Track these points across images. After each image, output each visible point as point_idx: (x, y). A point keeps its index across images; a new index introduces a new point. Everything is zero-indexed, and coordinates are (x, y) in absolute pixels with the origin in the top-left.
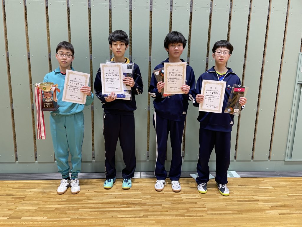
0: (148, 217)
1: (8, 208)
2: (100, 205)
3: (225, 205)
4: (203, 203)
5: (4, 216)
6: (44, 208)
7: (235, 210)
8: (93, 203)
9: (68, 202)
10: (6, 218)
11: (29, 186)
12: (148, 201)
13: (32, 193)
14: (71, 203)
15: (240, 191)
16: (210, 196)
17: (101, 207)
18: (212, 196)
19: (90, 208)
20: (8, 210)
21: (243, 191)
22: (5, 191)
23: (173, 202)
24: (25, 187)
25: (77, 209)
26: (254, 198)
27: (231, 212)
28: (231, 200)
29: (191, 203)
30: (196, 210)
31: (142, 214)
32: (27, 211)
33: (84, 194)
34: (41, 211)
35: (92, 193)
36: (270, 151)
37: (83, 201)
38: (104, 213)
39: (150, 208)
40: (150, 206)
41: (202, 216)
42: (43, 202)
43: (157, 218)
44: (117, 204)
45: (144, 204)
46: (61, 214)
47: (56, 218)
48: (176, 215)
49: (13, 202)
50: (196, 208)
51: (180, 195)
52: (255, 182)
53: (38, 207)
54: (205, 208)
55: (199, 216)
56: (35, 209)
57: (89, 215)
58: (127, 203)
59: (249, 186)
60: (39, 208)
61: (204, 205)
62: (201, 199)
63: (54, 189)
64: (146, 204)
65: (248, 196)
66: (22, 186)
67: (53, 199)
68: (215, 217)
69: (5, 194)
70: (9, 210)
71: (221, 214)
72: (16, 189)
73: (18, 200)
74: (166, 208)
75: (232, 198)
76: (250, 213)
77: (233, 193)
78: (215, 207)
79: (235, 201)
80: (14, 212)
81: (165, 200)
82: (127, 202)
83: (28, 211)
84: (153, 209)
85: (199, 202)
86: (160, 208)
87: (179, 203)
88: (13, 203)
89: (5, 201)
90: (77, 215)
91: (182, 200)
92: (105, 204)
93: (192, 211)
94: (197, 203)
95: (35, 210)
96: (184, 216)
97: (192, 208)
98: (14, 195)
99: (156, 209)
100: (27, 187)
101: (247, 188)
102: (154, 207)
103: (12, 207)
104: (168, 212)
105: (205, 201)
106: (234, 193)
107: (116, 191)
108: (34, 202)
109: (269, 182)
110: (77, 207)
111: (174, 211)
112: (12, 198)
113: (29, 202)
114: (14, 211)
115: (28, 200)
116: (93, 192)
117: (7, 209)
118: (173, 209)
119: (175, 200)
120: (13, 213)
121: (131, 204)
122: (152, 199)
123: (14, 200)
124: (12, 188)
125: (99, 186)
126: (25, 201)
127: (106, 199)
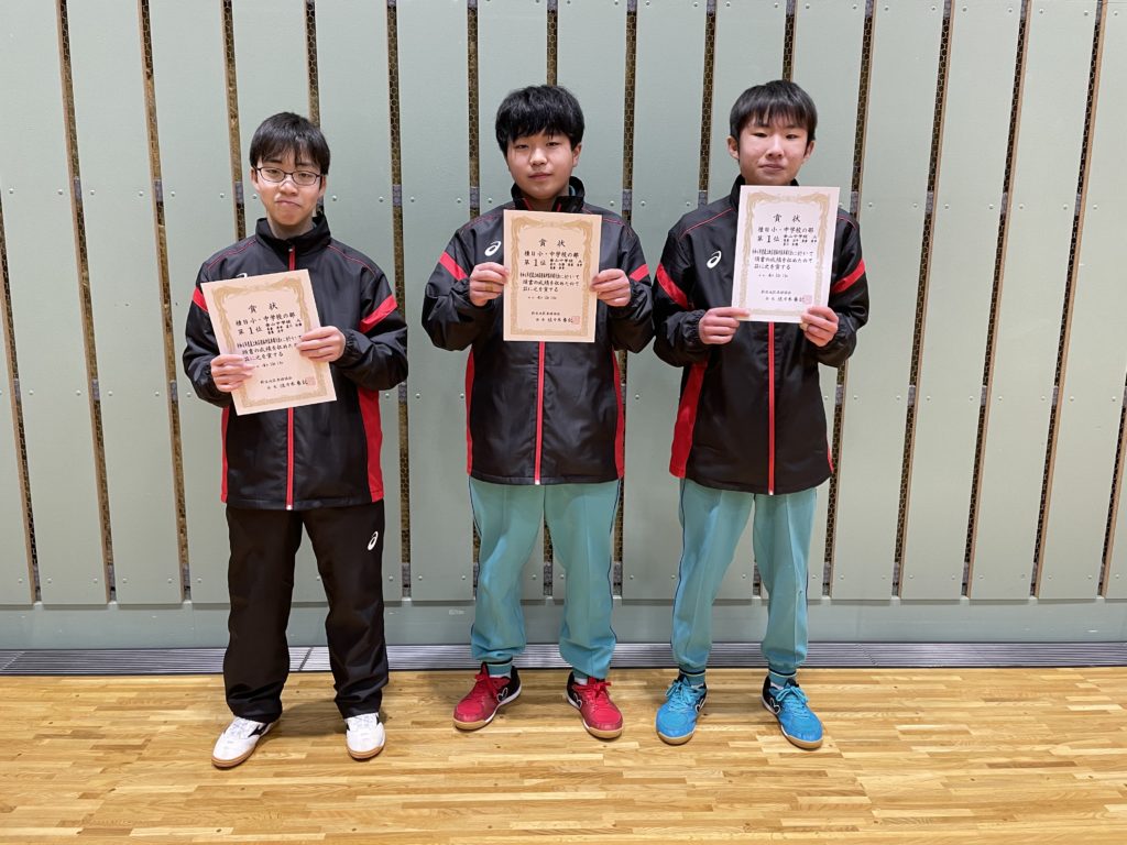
0: (635, 829)
1: (78, 791)
2: (439, 780)
3: (944, 785)
4: (850, 773)
5: (63, 824)
6: (219, 789)
7: (983, 806)
8: (412, 772)
9: (311, 766)
10: (73, 831)
11: (161, 700)
12: (629, 763)
13: (173, 727)
15: (994, 722)
16: (877, 744)
17: (443, 786)
18: (886, 745)
19: (399, 792)
20: (81, 797)
21: (1006, 722)
22: (68, 718)
23: (727, 769)
24: (146, 704)
25: (350, 794)
26: (1053, 752)
27: (967, 812)
28: (961, 760)
29: (800, 773)
30: (825, 806)
31: (609, 818)
32: (152, 803)
34: (208, 802)
35: (404, 727)
36: (1104, 561)
38: (458, 812)
39: (638, 794)
40: (637, 787)
41: (854, 829)
43: (671, 837)
44: (508, 775)
45: (613, 777)
46: (288, 814)
47: (268, 832)
48: (749, 825)
49: (101, 766)
50: (823, 795)
51: (756, 740)
52: (1051, 686)
53: (195, 786)
54: (862, 793)
55: (841, 830)
56: (184, 794)
57: (399, 820)
58: (546, 772)
59: (1029, 704)
60: (200, 788)
61: (854, 780)
62: (840, 756)
64: (621, 774)
65: (1031, 743)
66: (130, 699)
68: (905, 834)
69: (69, 732)
70: (84, 796)
71: (930, 820)
72: (110, 713)
73: (118, 756)
74: (704, 793)
75: (967, 754)
76: (1044, 816)
77: (967, 732)
78: (903, 789)
79: (980, 766)
80: (104, 804)
81: (697, 760)
82: (546, 769)
83: (156, 802)
84: (652, 799)
85: (833, 770)
86: (677, 793)
87: (755, 774)
88: (100, 770)
89: (68, 759)
90: (352, 821)
91: (764, 762)
92: (458, 775)
93: (810, 807)
94: (825, 774)
95: (184, 799)
96: (781, 829)
97: (809, 795)
98: (103, 736)
99: (663, 797)
100: (151, 704)
101: (1021, 712)
102: (655, 791)
103: (97, 784)
104: (711, 810)
105: (859, 767)
106: (972, 732)
108: (181, 763)
109: (1105, 685)
110: (349, 787)
111: (737, 805)
112: (96, 747)
113: (158, 765)
114: (102, 802)
115: (157, 755)
116: (409, 724)
117: (77, 795)
118: (731, 800)
119: (736, 762)
120: (98, 811)
121: (561, 775)
122: (645, 754)
123: (101, 754)
124: (92, 709)
125: (432, 702)
126: (144, 759)
127: (461, 753)
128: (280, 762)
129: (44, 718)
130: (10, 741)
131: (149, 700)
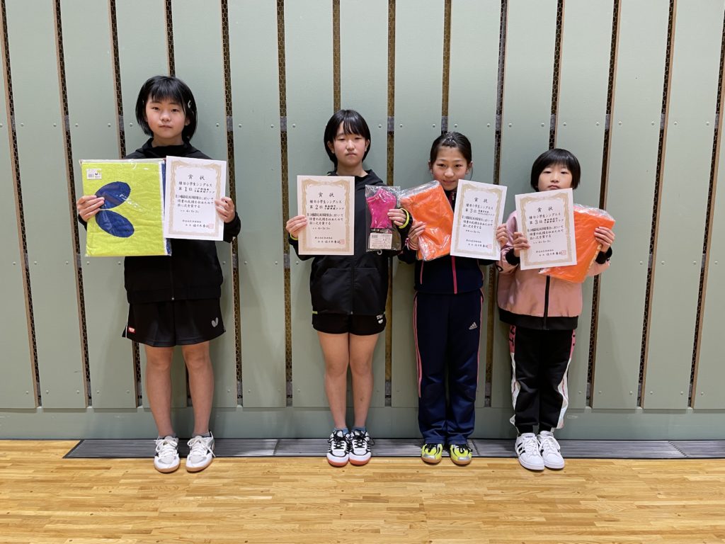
14: (570, 529)
22: (352, 488)
24: (395, 478)
33: (577, 502)
37: (598, 524)
42: (485, 523)
53: (488, 539)
63: (476, 484)
67: (507, 516)
69: (361, 498)
88: (408, 527)
100: (399, 478)
107: (659, 496)
112: (389, 509)
115: (438, 516)
123: (398, 515)
124: (362, 481)
125: (597, 482)
126: (432, 519)
127: (657, 519)
128: (532, 523)
129: (335, 487)
130: (325, 504)
131: (395, 474)
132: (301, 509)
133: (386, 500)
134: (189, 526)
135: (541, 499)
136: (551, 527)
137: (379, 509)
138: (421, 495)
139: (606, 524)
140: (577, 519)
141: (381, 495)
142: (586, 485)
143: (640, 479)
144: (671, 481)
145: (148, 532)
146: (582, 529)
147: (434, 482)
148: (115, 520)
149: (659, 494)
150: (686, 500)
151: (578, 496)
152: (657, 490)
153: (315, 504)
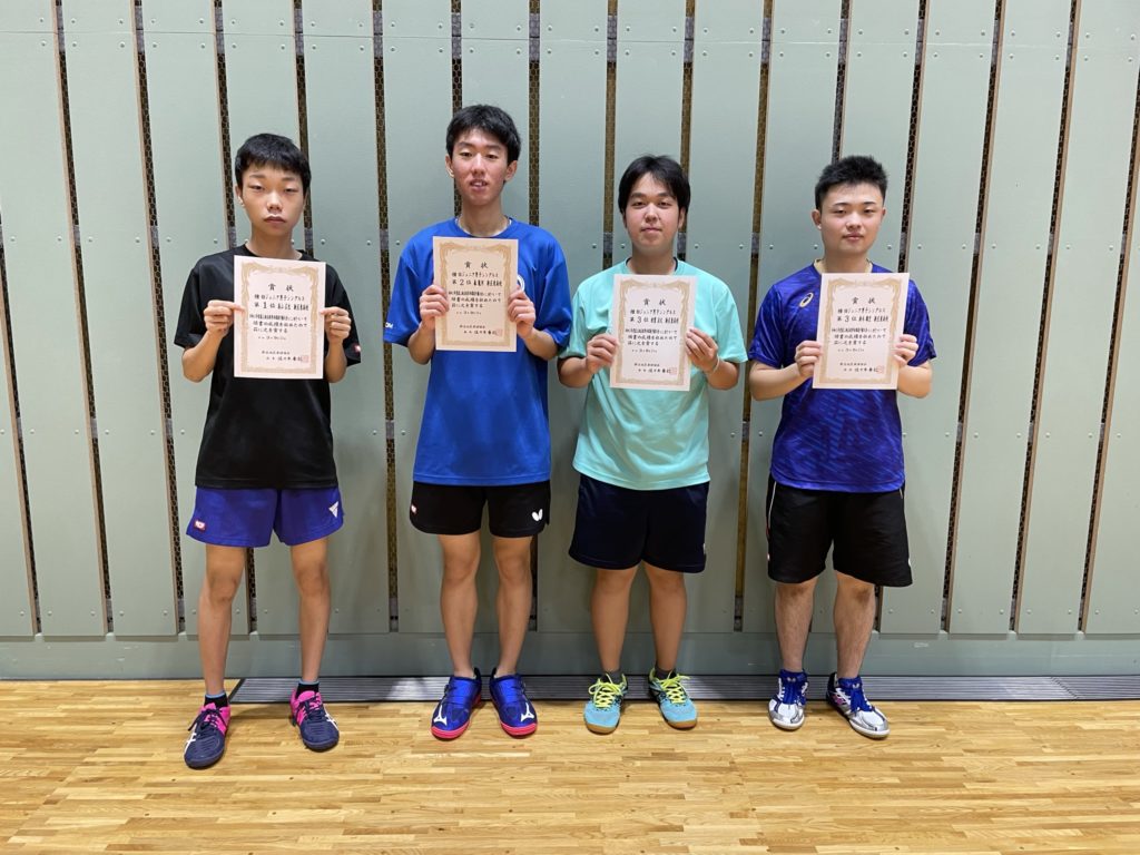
1: (722, 810)
5: (745, 842)
9: (914, 790)
13: (742, 750)
14: (932, 792)
19: (1024, 814)
20: (732, 817)
22: (635, 742)
25: (982, 816)
33: (937, 758)
37: (968, 786)
38: (1100, 833)
42: (820, 785)
44: (1110, 799)
49: (715, 787)
67: (848, 776)
70: (734, 815)
73: (722, 778)
88: (721, 791)
89: (677, 780)
98: (686, 758)
107: (1045, 750)
108: (789, 784)
110: (973, 809)
112: (690, 769)
114: (755, 820)
115: (757, 777)
132: (572, 769)
133: (683, 757)
134: (429, 792)
135: (889, 754)
136: (907, 790)
137: (676, 769)
138: (728, 751)
139: (979, 786)
140: (941, 779)
141: (677, 751)
142: (948, 737)
143: (1017, 728)
144: (1059, 730)
145: (376, 800)
146: (949, 792)
147: (744, 733)
148: (326, 785)
149: (1045, 747)
150: (1081, 754)
151: (938, 750)
152: (1041, 741)
153: (590, 763)
